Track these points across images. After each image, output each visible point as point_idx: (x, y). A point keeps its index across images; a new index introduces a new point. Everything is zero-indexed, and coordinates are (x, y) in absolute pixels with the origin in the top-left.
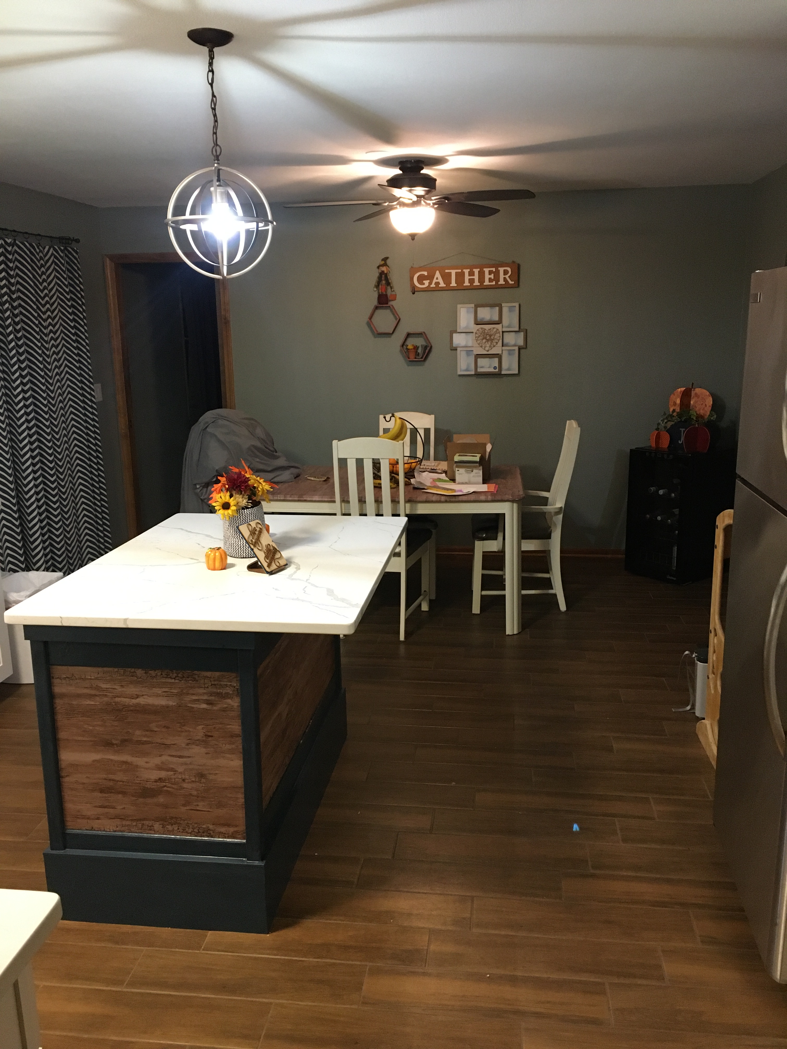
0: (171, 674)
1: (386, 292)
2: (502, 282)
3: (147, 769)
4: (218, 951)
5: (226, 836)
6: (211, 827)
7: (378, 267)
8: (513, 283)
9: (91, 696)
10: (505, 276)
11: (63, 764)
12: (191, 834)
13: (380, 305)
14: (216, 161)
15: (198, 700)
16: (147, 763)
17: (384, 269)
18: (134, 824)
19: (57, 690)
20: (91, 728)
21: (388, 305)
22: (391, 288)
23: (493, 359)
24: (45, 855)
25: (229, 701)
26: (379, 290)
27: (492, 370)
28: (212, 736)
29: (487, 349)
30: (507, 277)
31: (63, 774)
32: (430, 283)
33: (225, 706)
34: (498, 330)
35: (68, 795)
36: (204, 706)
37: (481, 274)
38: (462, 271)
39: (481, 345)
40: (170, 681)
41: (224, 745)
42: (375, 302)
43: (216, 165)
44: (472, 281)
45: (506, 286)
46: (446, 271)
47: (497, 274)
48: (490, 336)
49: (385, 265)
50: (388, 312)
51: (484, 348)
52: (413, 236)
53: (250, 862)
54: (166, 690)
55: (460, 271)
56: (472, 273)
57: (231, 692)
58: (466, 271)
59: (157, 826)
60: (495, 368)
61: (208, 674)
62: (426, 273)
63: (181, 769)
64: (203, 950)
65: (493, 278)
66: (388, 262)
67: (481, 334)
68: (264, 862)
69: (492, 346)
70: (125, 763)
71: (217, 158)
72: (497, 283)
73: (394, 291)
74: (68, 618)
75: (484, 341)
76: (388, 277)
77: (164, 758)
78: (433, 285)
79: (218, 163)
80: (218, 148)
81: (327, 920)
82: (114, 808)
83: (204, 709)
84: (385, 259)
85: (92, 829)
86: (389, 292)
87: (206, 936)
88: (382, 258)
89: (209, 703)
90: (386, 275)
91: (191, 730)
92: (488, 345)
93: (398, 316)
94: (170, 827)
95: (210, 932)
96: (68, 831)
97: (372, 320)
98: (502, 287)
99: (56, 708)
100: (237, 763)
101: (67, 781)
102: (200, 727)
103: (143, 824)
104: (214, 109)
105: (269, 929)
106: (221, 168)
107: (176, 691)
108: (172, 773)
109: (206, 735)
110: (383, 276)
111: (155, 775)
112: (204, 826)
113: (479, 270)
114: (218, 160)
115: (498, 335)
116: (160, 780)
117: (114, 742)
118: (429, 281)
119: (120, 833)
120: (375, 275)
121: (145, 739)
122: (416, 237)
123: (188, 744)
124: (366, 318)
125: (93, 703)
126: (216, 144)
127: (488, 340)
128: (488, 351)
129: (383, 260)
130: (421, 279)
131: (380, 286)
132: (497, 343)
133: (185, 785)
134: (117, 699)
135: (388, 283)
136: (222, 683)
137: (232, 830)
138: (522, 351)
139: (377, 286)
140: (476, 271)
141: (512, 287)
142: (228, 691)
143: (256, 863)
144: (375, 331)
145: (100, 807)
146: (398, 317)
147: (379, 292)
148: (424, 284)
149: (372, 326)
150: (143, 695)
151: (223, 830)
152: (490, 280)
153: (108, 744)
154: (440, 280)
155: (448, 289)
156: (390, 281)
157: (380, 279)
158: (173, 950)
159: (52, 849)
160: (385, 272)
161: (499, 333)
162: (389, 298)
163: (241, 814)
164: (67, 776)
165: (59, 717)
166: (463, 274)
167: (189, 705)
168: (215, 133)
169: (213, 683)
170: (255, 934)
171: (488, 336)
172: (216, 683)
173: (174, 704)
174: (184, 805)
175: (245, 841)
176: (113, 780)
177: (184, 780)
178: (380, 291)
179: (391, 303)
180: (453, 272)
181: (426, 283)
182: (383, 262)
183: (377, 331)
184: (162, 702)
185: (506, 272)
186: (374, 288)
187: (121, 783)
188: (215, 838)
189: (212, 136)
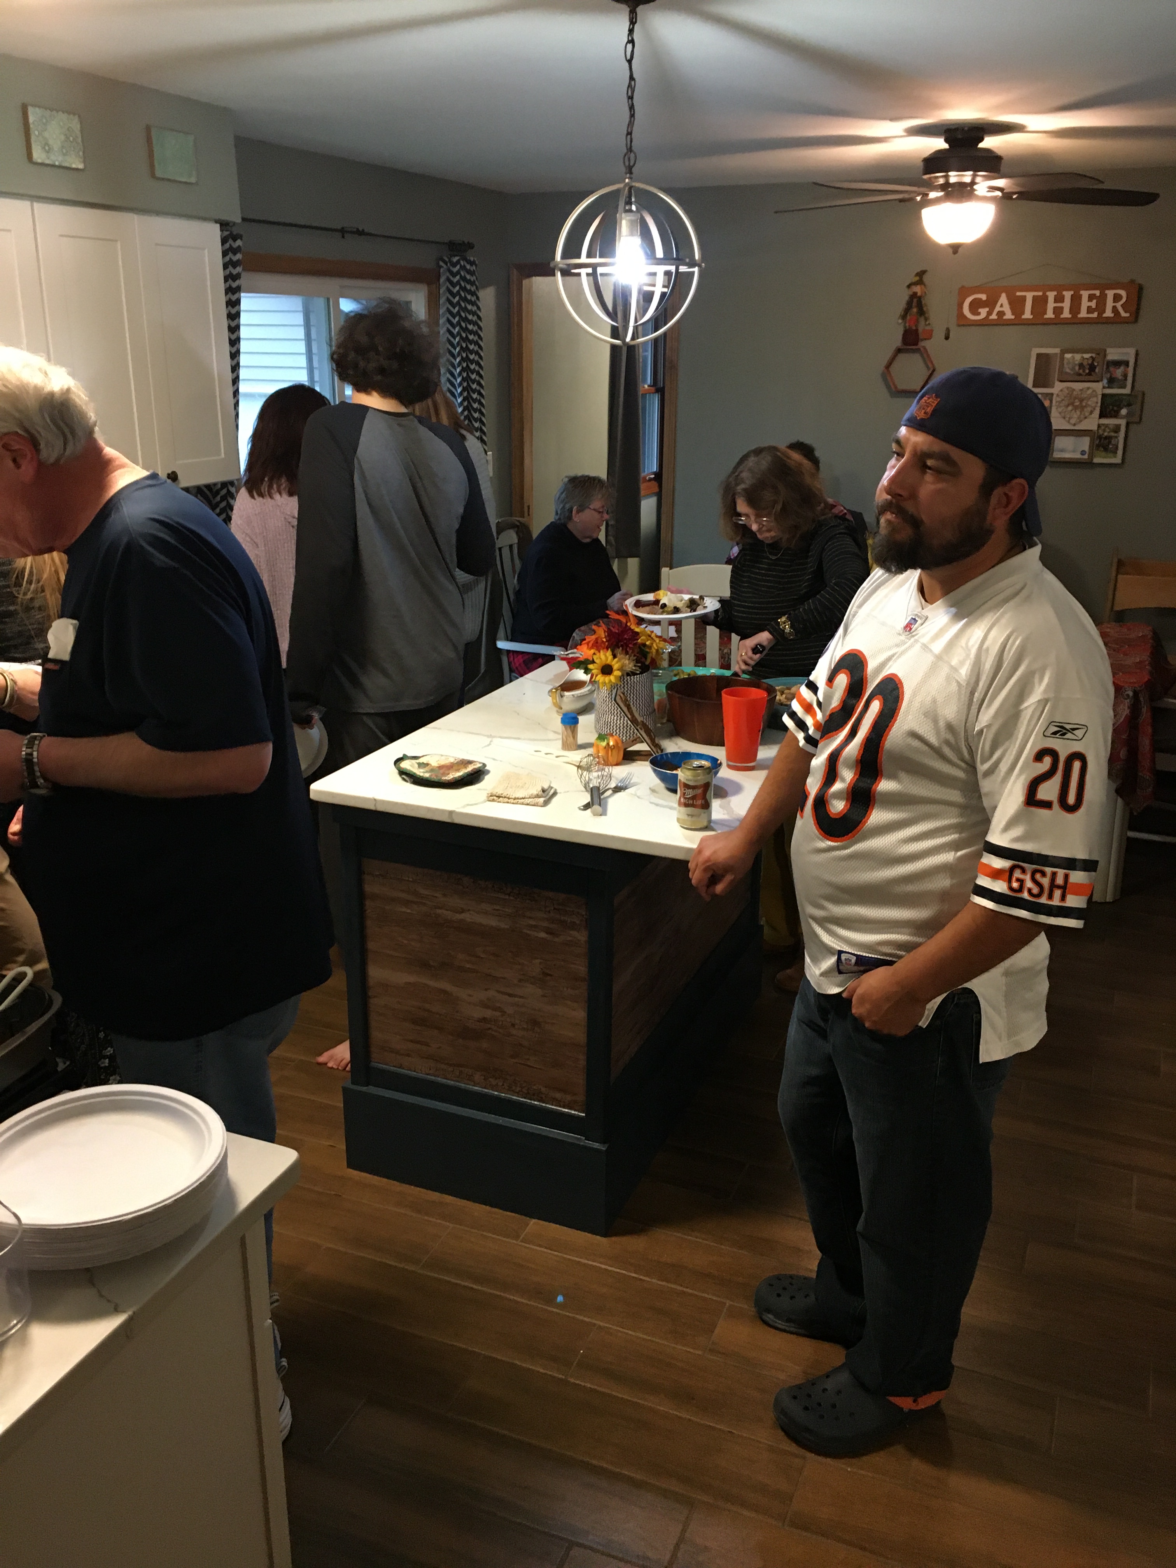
0: (505, 889)
1: (916, 326)
2: (1108, 313)
3: (470, 1003)
4: (540, 1246)
5: (562, 1104)
6: (543, 1089)
7: (909, 286)
8: (1127, 315)
9: (407, 903)
10: (1114, 304)
11: (371, 982)
12: (518, 1094)
13: (905, 347)
14: (628, 175)
15: (535, 926)
16: (470, 996)
17: (917, 289)
18: (451, 1069)
19: (368, 888)
20: (405, 942)
21: (916, 347)
22: (926, 319)
23: (1081, 438)
24: (345, 1090)
25: (574, 933)
26: (905, 323)
27: (1078, 456)
28: (551, 975)
29: (1073, 421)
30: (1119, 305)
31: (370, 993)
32: (989, 313)
33: (570, 938)
34: (1094, 391)
35: (374, 1020)
36: (543, 935)
37: (1076, 301)
38: (1044, 294)
39: (1063, 414)
40: (502, 896)
41: (565, 989)
42: (898, 342)
43: (627, 180)
44: (1058, 311)
45: (1117, 318)
46: (1018, 294)
47: (1102, 301)
48: (1081, 401)
49: (920, 282)
50: (916, 357)
51: (1067, 419)
52: (955, 248)
53: (589, 1143)
54: (498, 907)
55: (1040, 294)
56: (1059, 299)
57: (578, 922)
58: (1051, 295)
59: (478, 1077)
60: (1083, 452)
61: (551, 894)
62: (984, 297)
63: (510, 1010)
64: (522, 1241)
65: (1094, 306)
66: (926, 278)
67: (1065, 397)
68: (607, 1146)
69: (1082, 416)
70: (444, 992)
71: (630, 170)
72: (1100, 314)
73: (929, 324)
74: (383, 802)
75: (1070, 408)
76: (923, 302)
77: (491, 993)
78: (994, 316)
79: (630, 178)
80: (632, 155)
81: (685, 1234)
82: (427, 1045)
83: (543, 938)
84: (921, 274)
85: (401, 1067)
86: (922, 326)
87: (528, 1225)
88: (916, 272)
89: (549, 932)
90: (920, 298)
91: (525, 962)
92: (1075, 416)
93: (932, 362)
94: (493, 1081)
95: (534, 1220)
96: (373, 1064)
97: (891, 369)
98: (1108, 321)
99: (365, 911)
100: (580, 1014)
101: (377, 1002)
102: (538, 961)
103: (461, 1072)
104: (631, 98)
105: (606, 1233)
106: (634, 184)
107: (510, 911)
108: (500, 1014)
109: (543, 973)
110: (915, 300)
111: (479, 1013)
112: (535, 1087)
113: (1072, 292)
114: (631, 173)
115: (1095, 399)
116: (484, 1020)
117: (432, 963)
118: (987, 309)
119: (433, 1078)
120: (904, 297)
121: (468, 966)
122: (960, 250)
123: (520, 981)
124: (881, 368)
125: (409, 911)
126: (630, 150)
127: (1076, 408)
128: (1074, 425)
129: (917, 274)
130: (975, 306)
131: (908, 317)
132: (1091, 413)
133: (514, 1032)
134: (439, 911)
135: (922, 312)
136: (568, 909)
137: (569, 1098)
138: (1132, 427)
139: (904, 317)
140: (1068, 295)
141: (1125, 321)
142: (575, 920)
143: (596, 1145)
144: (893, 387)
145: (412, 1041)
146: (930, 366)
147: (905, 327)
148: (979, 314)
149: (888, 378)
150: (469, 910)
151: (558, 1095)
152: (1090, 310)
153: (424, 965)
154: (1007, 309)
155: (1018, 321)
156: (925, 309)
157: (909, 304)
158: (485, 1233)
159: (353, 1083)
160: (919, 294)
161: (1096, 396)
162: (921, 337)
163: (580, 1080)
164: (375, 997)
165: (369, 923)
166: (1045, 299)
167: (525, 931)
168: (629, 133)
169: (556, 907)
170: (590, 1235)
171: (1077, 400)
172: (561, 907)
173: (506, 927)
174: (512, 1057)
175: (584, 1115)
176: (428, 1011)
177: (513, 1025)
178: (907, 325)
179: (922, 344)
180: (1029, 296)
181: (983, 312)
182: (917, 278)
183: (896, 387)
184: (493, 922)
185: (1117, 298)
186: (899, 318)
187: (438, 1016)
188: (546, 1104)
189: (624, 138)
